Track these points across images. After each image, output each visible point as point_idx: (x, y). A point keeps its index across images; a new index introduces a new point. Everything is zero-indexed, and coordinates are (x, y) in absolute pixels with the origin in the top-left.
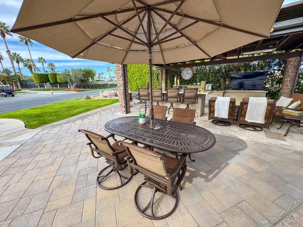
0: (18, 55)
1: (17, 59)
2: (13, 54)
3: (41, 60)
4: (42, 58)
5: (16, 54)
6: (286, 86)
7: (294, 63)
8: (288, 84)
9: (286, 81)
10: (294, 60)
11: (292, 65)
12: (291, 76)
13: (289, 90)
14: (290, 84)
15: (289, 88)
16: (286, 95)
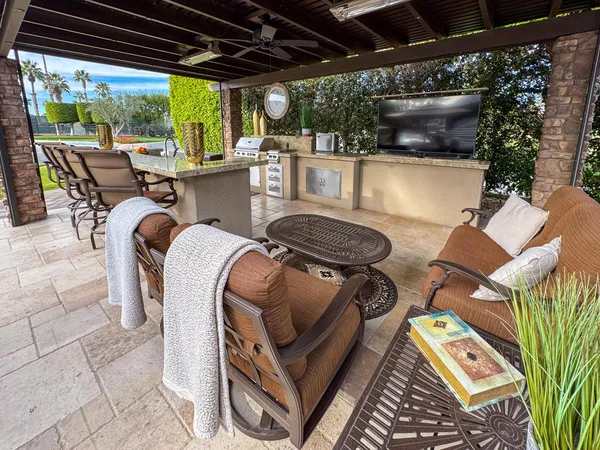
0: (33, 66)
1: (31, 75)
2: (24, 63)
3: (82, 76)
4: (83, 72)
5: (29, 62)
6: (552, 150)
7: (575, 58)
8: (558, 141)
9: (548, 128)
10: (575, 48)
11: (569, 66)
12: (567, 109)
13: (561, 163)
14: (564, 140)
15: (561, 155)
16: (552, 181)
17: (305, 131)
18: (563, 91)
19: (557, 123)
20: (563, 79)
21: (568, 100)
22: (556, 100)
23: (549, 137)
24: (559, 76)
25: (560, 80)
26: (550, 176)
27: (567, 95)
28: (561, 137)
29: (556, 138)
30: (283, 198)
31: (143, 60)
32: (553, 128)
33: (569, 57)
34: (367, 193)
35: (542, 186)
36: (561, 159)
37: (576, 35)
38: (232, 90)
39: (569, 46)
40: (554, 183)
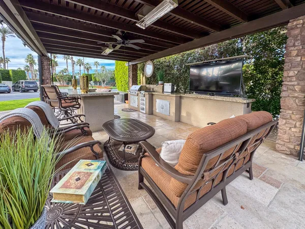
6: (289, 91)
7: (301, 32)
8: (293, 85)
9: (286, 77)
10: (301, 26)
11: (297, 37)
12: (299, 64)
13: (297, 101)
14: (298, 84)
15: (296, 95)
16: (291, 112)
17: (160, 82)
18: (294, 53)
19: (291, 73)
20: (294, 46)
21: (299, 59)
22: (290, 60)
23: (287, 83)
24: (291, 44)
25: (292, 46)
26: (290, 109)
27: (297, 55)
28: (296, 83)
29: (293, 83)
30: (146, 114)
31: (94, 55)
32: (289, 77)
33: (297, 32)
34: (183, 114)
35: (283, 115)
36: (296, 97)
37: (301, 18)
38: (133, 65)
39: (296, 25)
40: (293, 113)
